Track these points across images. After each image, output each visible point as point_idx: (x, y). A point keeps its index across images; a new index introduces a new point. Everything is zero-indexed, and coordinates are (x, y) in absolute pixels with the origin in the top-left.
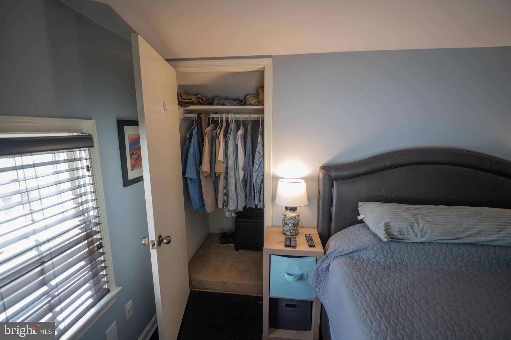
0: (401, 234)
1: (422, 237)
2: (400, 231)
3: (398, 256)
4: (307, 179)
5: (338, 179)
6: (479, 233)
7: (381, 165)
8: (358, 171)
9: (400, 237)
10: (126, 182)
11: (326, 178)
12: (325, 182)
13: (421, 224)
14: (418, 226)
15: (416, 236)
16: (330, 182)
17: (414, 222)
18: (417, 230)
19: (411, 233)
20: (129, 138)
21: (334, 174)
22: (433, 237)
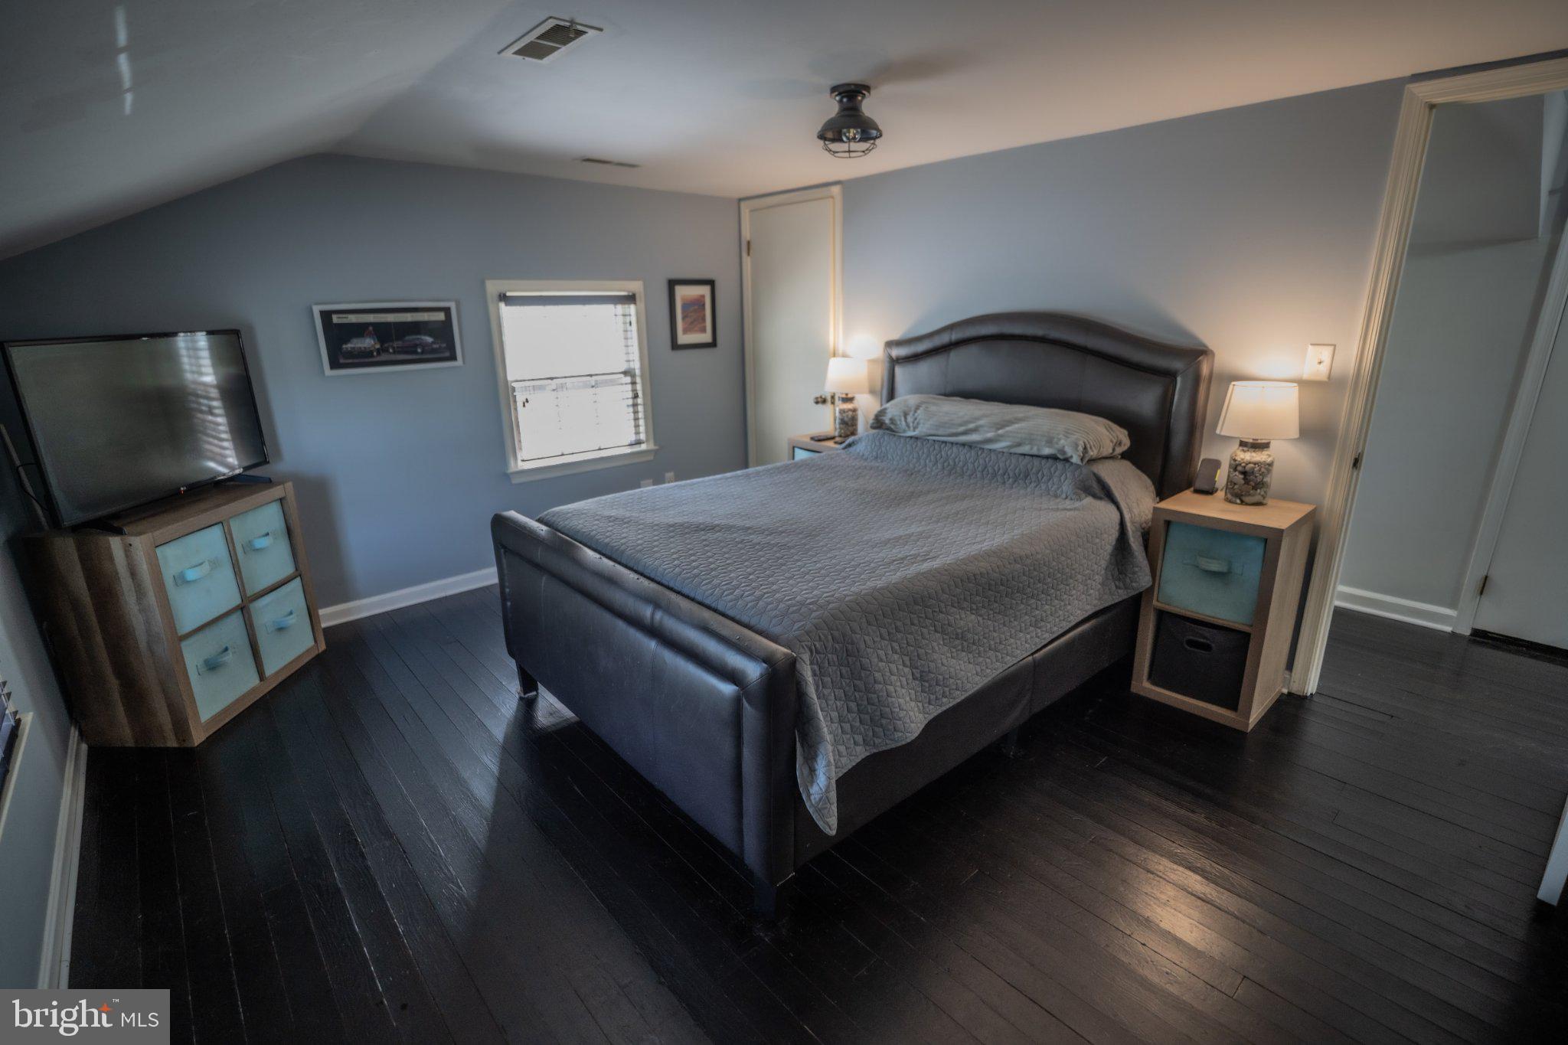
0: (892, 423)
1: (915, 428)
2: (893, 418)
3: (884, 448)
4: (873, 361)
5: (900, 360)
6: (975, 430)
7: (945, 339)
8: (921, 347)
9: (892, 426)
10: (675, 346)
11: (888, 359)
12: (887, 365)
13: (919, 412)
14: (914, 415)
15: (908, 426)
16: (894, 362)
17: (913, 409)
18: (910, 419)
19: (904, 423)
20: (683, 299)
21: (896, 352)
22: (924, 430)
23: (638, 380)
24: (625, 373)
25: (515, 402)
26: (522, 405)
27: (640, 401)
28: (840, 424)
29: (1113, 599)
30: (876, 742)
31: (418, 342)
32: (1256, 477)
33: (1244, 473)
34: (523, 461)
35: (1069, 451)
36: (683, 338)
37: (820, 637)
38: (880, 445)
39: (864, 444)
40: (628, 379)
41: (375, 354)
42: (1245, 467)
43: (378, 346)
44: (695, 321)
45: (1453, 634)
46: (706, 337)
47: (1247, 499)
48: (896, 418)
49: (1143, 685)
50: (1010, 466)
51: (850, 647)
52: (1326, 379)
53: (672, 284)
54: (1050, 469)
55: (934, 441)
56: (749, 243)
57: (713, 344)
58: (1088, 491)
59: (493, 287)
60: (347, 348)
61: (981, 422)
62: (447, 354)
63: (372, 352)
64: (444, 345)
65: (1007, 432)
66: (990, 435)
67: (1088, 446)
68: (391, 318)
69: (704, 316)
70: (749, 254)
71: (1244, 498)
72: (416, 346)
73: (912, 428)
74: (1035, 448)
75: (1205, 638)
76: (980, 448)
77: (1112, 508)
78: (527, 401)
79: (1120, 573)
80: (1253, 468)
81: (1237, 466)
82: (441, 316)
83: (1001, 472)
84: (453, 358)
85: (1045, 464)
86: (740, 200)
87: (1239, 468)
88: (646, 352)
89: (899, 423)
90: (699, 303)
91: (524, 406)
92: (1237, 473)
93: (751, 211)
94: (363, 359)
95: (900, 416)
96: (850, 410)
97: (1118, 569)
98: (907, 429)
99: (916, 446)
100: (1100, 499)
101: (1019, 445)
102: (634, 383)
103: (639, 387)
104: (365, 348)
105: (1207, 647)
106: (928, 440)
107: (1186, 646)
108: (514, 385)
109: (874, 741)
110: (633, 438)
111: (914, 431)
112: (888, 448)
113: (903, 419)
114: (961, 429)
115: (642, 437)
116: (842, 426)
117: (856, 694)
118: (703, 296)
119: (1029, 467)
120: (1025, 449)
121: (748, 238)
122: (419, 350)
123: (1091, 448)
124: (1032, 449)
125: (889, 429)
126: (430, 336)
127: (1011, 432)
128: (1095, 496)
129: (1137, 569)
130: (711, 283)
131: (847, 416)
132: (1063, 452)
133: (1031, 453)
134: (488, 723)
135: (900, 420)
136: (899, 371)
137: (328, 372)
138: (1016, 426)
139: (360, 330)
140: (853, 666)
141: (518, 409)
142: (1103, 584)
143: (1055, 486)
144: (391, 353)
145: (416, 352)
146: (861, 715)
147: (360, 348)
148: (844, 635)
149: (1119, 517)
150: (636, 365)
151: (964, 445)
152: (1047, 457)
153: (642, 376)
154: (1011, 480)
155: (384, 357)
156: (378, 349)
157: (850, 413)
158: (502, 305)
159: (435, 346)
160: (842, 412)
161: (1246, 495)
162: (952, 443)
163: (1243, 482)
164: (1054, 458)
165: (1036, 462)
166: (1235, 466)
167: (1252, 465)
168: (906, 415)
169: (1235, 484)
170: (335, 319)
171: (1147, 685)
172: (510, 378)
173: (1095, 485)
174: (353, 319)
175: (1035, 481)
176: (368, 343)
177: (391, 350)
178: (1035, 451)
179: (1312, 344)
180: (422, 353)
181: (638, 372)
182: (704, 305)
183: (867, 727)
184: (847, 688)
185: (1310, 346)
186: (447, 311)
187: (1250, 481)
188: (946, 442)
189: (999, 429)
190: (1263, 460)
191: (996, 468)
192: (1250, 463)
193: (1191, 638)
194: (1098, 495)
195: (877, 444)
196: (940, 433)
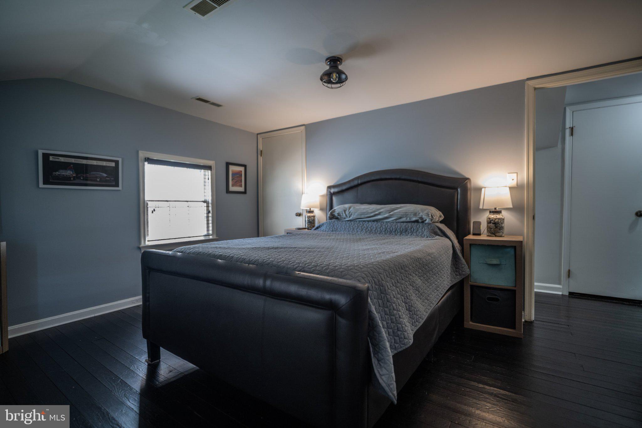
0: (339, 215)
1: (350, 216)
2: (338, 214)
3: (335, 227)
4: (323, 196)
5: (335, 193)
6: (379, 214)
7: (356, 183)
8: (344, 187)
9: (339, 217)
10: (228, 191)
11: (329, 194)
12: (329, 196)
13: (351, 209)
14: (349, 211)
15: (347, 216)
16: (331, 195)
17: (348, 209)
18: (347, 213)
19: (344, 215)
20: (232, 171)
21: (332, 190)
22: (355, 217)
23: (210, 205)
24: (204, 202)
25: (147, 210)
26: (151, 212)
27: (210, 215)
28: (308, 223)
29: (456, 280)
30: (396, 346)
31: (98, 176)
32: (500, 225)
33: (495, 223)
34: (148, 241)
35: (425, 217)
36: (232, 189)
37: (369, 281)
38: (334, 226)
39: (325, 226)
40: (205, 204)
42: (494, 221)
43: (74, 175)
44: (237, 183)
45: (562, 295)
46: (242, 189)
47: (497, 234)
48: (341, 213)
49: (470, 324)
50: (397, 227)
51: (382, 288)
52: (516, 186)
53: (228, 164)
54: (416, 226)
55: (359, 221)
56: (261, 151)
57: (245, 192)
58: (436, 234)
59: (142, 154)
60: (55, 174)
61: (381, 211)
62: (114, 183)
63: (70, 178)
64: (112, 179)
65: (394, 213)
66: (386, 215)
67: (433, 215)
68: (83, 162)
69: (241, 180)
70: (261, 156)
71: (496, 234)
72: (97, 177)
73: (348, 217)
74: (408, 219)
75: (496, 295)
76: (382, 222)
77: (448, 240)
78: (154, 211)
79: (456, 268)
80: (498, 221)
81: (491, 221)
82: (113, 164)
83: (394, 230)
84: (117, 185)
85: (414, 225)
86: (258, 134)
87: (492, 222)
88: (214, 193)
89: (342, 215)
90: (239, 173)
91: (152, 213)
92: (491, 224)
93: (262, 139)
94: (65, 181)
95: (342, 212)
96: (312, 216)
97: (455, 267)
98: (346, 217)
99: (351, 224)
100: (441, 236)
101: (401, 218)
102: (208, 207)
103: (210, 209)
104: (67, 175)
105: (497, 300)
106: (357, 221)
107: (487, 301)
108: (147, 202)
109: (395, 346)
111: (350, 218)
112: (338, 226)
113: (344, 213)
114: (372, 214)
115: (211, 232)
116: (309, 224)
117: (386, 316)
118: (241, 171)
119: (407, 226)
120: (404, 219)
121: (261, 149)
123: (434, 216)
124: (407, 219)
125: (337, 218)
126: (105, 173)
127: (396, 213)
128: (439, 235)
129: (463, 266)
130: (245, 166)
131: (311, 219)
132: (421, 218)
133: (406, 221)
134: (129, 381)
135: (343, 214)
136: (334, 198)
137: (41, 185)
138: (398, 210)
139: (66, 166)
140: (384, 300)
141: (149, 214)
142: (451, 274)
143: (421, 233)
144: (81, 180)
145: (97, 181)
146: (389, 329)
147: (64, 175)
148: (379, 281)
149: (451, 244)
150: (209, 199)
151: (374, 221)
152: (414, 222)
153: (212, 203)
154: (399, 233)
155: (77, 181)
156: (74, 177)
157: (312, 218)
158: (146, 163)
159: (107, 179)
160: (309, 217)
161: (497, 233)
162: (368, 221)
163: (495, 227)
164: (417, 221)
165: (410, 224)
166: (490, 221)
167: (498, 220)
168: (345, 211)
169: (491, 229)
170: (51, 158)
171: (471, 323)
172: (146, 199)
173: (438, 231)
174: (62, 159)
175: (410, 233)
176: (69, 173)
177: (82, 178)
178: (408, 220)
179: (508, 173)
180: (100, 181)
181: (210, 202)
182: (241, 175)
183: (391, 337)
184: (382, 313)
185: (507, 174)
186: (117, 162)
187: (497, 227)
188: (365, 221)
189: (390, 212)
190: (501, 217)
191: (391, 229)
192: (496, 219)
193: (489, 296)
194: (441, 235)
195: (332, 225)
196: (361, 217)
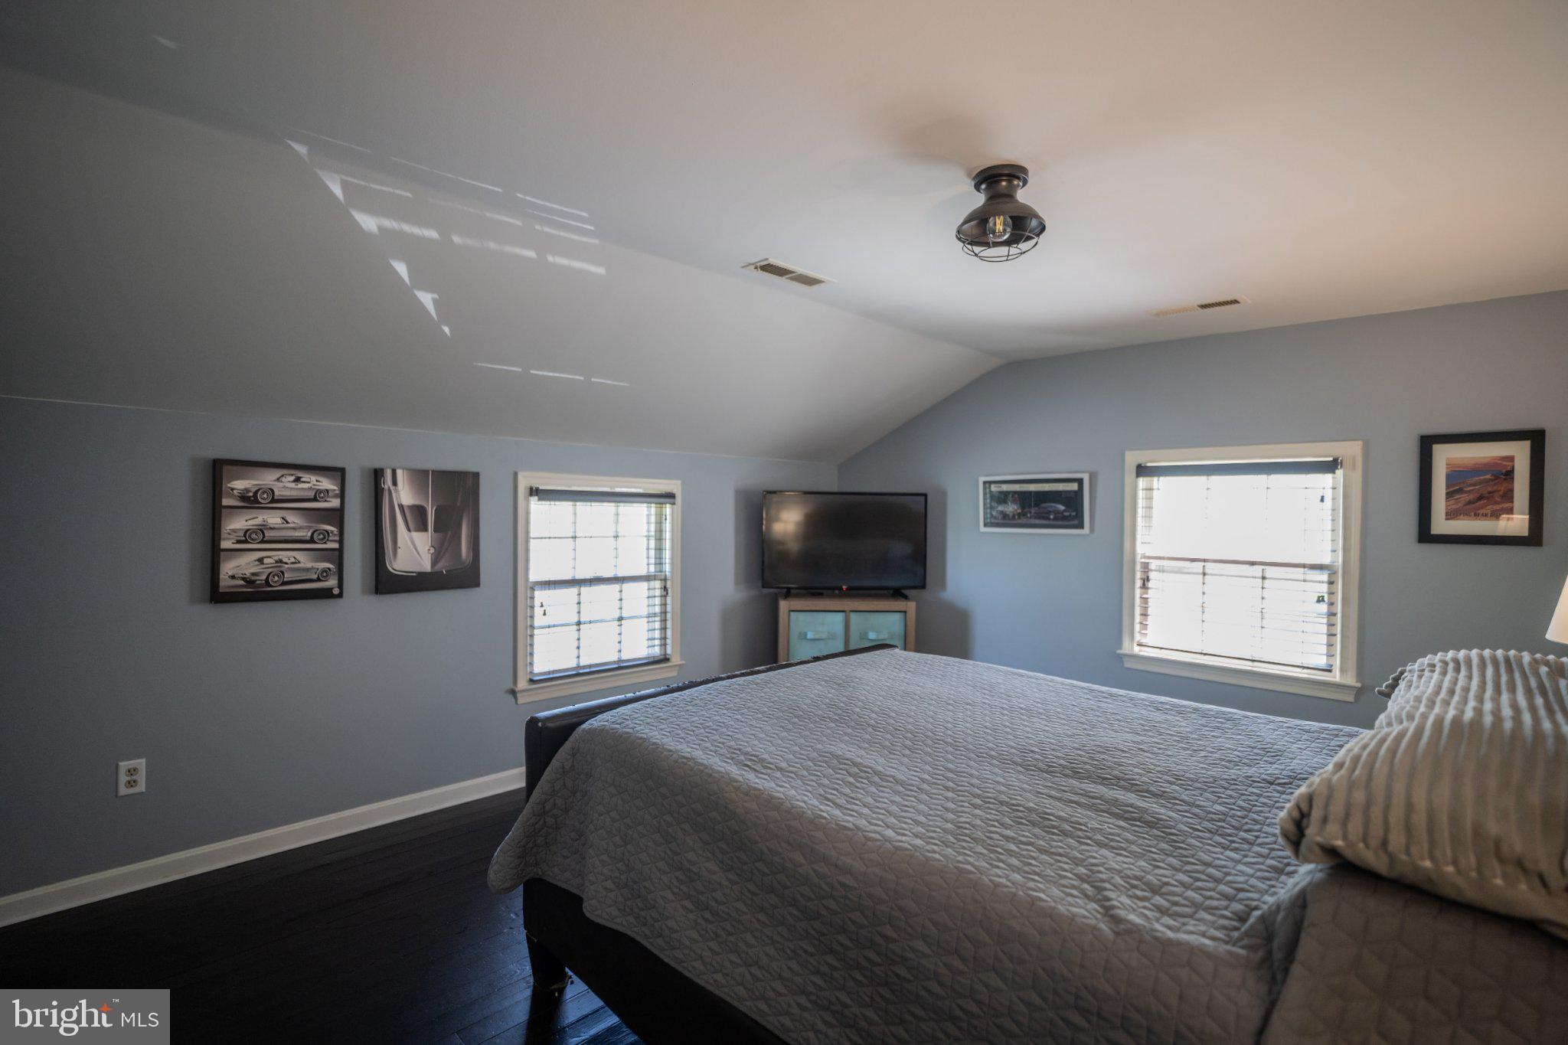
10: (1425, 535)
20: (1449, 464)
23: (1340, 579)
31: (1051, 509)
34: (1139, 645)
36: (1441, 525)
40: (1318, 576)
41: (1016, 517)
43: (1019, 511)
46: (1511, 528)
53: (1428, 442)
57: (1532, 538)
59: (1132, 459)
60: (998, 511)
62: (1076, 522)
63: (1014, 515)
64: (1074, 514)
68: (1032, 488)
69: (1510, 489)
72: (1050, 512)
82: (1074, 487)
84: (1081, 526)
88: (1355, 541)
90: (1496, 468)
94: (1009, 520)
102: (1329, 582)
103: (1336, 587)
104: (1011, 512)
110: (1322, 661)
115: (1335, 662)
118: (1511, 458)
122: (1052, 517)
126: (1063, 504)
130: (1536, 436)
137: (982, 528)
144: (1029, 518)
145: (1049, 519)
150: (1335, 557)
153: (1347, 573)
155: (1023, 521)
156: (1019, 513)
158: (1139, 476)
159: (1066, 514)
170: (993, 487)
174: (1006, 488)
176: (1012, 507)
177: (1029, 515)
180: (1054, 519)
181: (1339, 566)
186: (1080, 481)
